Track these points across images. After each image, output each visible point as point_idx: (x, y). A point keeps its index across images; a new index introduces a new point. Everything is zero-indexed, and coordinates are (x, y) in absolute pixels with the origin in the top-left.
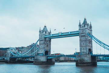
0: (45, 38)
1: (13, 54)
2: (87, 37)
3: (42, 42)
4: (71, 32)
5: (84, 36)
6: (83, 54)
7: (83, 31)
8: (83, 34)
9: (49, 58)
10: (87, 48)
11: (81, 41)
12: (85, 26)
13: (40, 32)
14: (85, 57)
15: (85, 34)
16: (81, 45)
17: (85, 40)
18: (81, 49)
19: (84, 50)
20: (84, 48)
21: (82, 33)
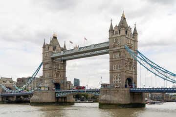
0: (53, 59)
1: (5, 89)
2: (122, 54)
3: (47, 66)
4: (95, 45)
5: (119, 51)
6: (115, 87)
7: (116, 42)
8: (115, 49)
9: (59, 95)
10: (123, 76)
11: (112, 61)
12: (120, 31)
13: (44, 47)
14: (115, 93)
15: (119, 48)
16: (111, 70)
17: (120, 59)
18: (111, 78)
19: (117, 79)
20: (117, 77)
21: (114, 47)
